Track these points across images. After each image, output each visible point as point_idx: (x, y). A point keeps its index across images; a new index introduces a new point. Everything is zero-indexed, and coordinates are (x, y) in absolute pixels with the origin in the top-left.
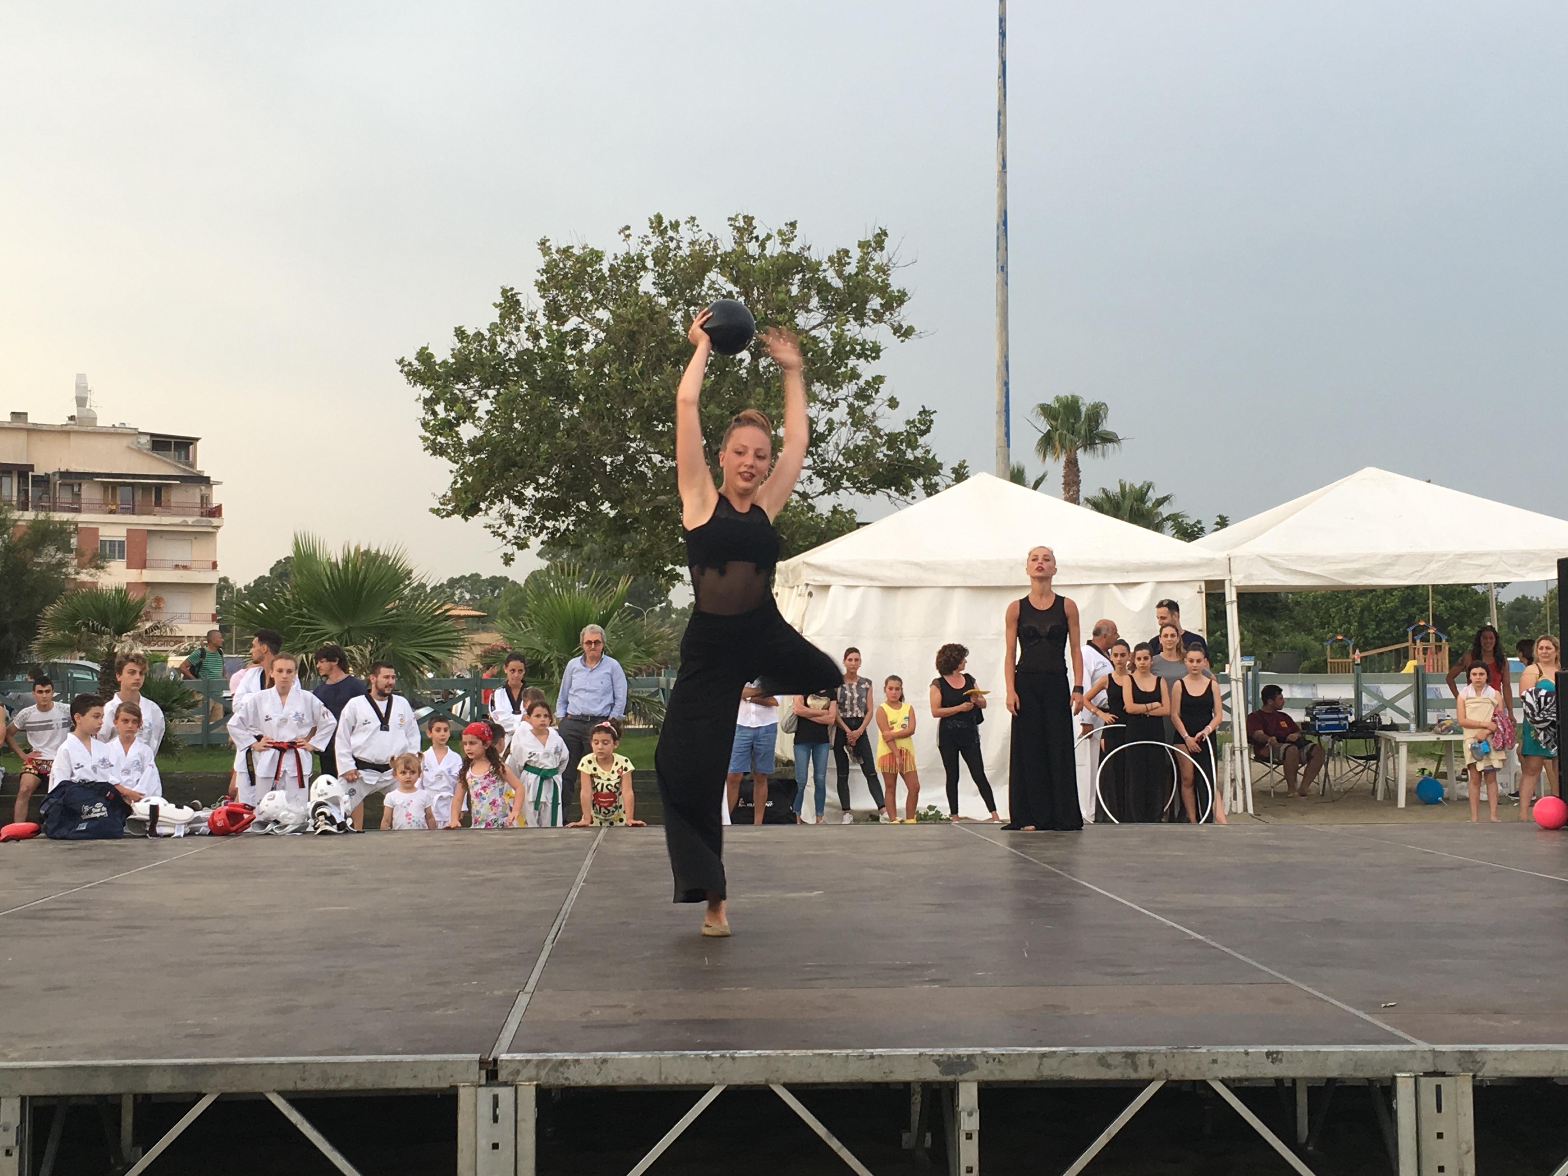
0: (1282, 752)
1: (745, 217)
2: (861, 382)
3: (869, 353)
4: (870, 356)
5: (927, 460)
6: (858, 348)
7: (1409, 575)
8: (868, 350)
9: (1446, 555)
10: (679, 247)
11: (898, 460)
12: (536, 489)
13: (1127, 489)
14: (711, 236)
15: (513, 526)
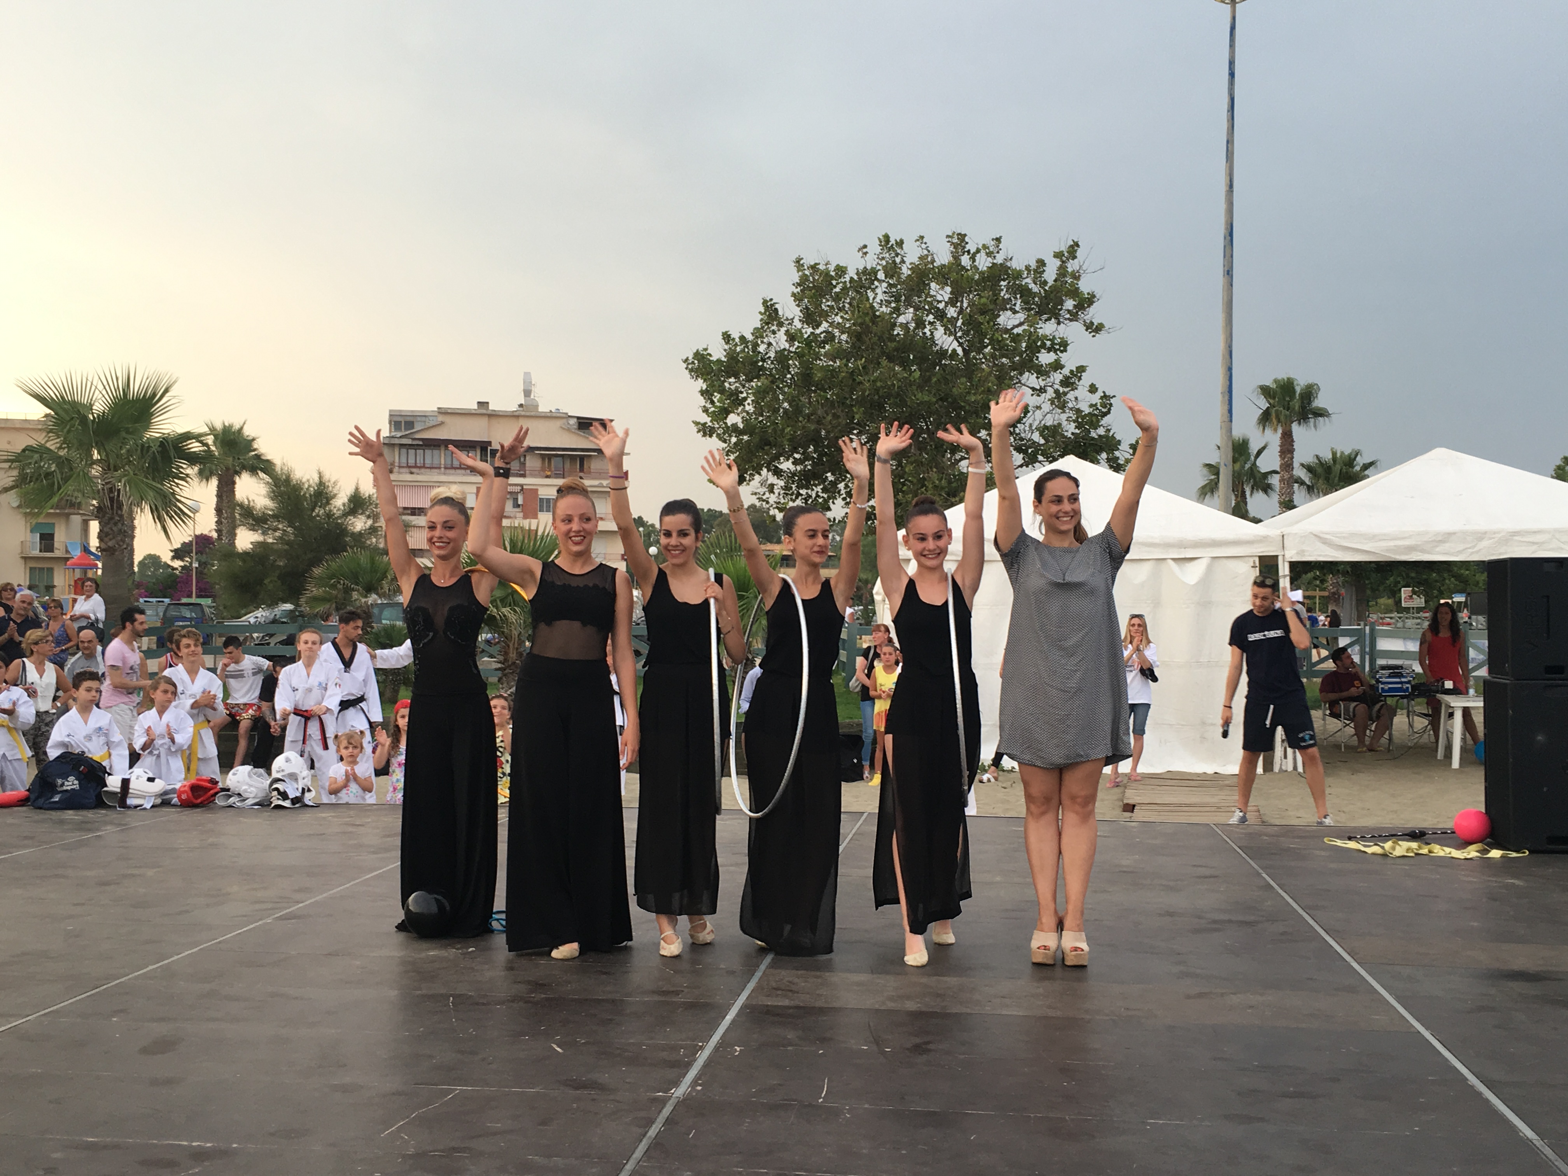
0: (1351, 710)
1: (959, 234)
2: (1066, 371)
3: (1057, 347)
4: (1059, 349)
5: (1107, 437)
6: (1048, 343)
7: (1460, 552)
8: (1056, 344)
9: (1499, 532)
10: (903, 262)
11: (1083, 438)
12: (793, 463)
13: (1338, 455)
14: (929, 251)
15: (774, 493)
